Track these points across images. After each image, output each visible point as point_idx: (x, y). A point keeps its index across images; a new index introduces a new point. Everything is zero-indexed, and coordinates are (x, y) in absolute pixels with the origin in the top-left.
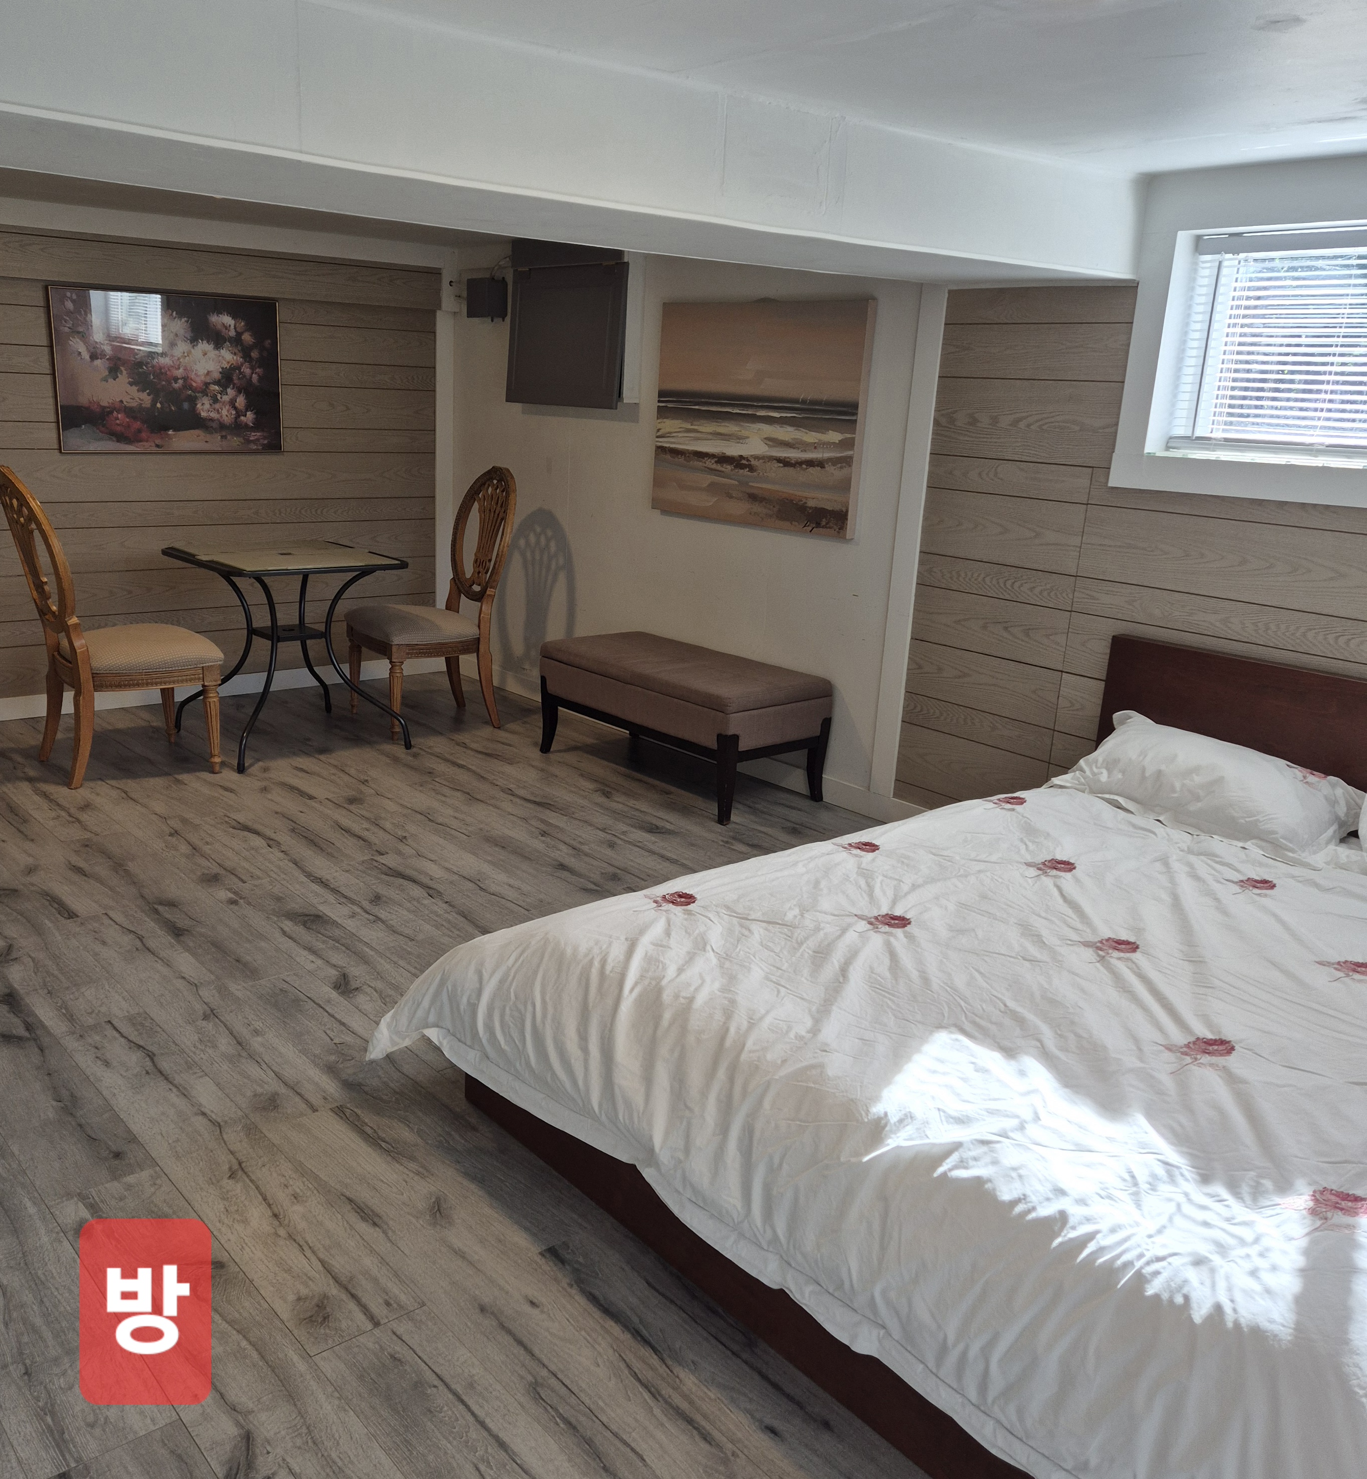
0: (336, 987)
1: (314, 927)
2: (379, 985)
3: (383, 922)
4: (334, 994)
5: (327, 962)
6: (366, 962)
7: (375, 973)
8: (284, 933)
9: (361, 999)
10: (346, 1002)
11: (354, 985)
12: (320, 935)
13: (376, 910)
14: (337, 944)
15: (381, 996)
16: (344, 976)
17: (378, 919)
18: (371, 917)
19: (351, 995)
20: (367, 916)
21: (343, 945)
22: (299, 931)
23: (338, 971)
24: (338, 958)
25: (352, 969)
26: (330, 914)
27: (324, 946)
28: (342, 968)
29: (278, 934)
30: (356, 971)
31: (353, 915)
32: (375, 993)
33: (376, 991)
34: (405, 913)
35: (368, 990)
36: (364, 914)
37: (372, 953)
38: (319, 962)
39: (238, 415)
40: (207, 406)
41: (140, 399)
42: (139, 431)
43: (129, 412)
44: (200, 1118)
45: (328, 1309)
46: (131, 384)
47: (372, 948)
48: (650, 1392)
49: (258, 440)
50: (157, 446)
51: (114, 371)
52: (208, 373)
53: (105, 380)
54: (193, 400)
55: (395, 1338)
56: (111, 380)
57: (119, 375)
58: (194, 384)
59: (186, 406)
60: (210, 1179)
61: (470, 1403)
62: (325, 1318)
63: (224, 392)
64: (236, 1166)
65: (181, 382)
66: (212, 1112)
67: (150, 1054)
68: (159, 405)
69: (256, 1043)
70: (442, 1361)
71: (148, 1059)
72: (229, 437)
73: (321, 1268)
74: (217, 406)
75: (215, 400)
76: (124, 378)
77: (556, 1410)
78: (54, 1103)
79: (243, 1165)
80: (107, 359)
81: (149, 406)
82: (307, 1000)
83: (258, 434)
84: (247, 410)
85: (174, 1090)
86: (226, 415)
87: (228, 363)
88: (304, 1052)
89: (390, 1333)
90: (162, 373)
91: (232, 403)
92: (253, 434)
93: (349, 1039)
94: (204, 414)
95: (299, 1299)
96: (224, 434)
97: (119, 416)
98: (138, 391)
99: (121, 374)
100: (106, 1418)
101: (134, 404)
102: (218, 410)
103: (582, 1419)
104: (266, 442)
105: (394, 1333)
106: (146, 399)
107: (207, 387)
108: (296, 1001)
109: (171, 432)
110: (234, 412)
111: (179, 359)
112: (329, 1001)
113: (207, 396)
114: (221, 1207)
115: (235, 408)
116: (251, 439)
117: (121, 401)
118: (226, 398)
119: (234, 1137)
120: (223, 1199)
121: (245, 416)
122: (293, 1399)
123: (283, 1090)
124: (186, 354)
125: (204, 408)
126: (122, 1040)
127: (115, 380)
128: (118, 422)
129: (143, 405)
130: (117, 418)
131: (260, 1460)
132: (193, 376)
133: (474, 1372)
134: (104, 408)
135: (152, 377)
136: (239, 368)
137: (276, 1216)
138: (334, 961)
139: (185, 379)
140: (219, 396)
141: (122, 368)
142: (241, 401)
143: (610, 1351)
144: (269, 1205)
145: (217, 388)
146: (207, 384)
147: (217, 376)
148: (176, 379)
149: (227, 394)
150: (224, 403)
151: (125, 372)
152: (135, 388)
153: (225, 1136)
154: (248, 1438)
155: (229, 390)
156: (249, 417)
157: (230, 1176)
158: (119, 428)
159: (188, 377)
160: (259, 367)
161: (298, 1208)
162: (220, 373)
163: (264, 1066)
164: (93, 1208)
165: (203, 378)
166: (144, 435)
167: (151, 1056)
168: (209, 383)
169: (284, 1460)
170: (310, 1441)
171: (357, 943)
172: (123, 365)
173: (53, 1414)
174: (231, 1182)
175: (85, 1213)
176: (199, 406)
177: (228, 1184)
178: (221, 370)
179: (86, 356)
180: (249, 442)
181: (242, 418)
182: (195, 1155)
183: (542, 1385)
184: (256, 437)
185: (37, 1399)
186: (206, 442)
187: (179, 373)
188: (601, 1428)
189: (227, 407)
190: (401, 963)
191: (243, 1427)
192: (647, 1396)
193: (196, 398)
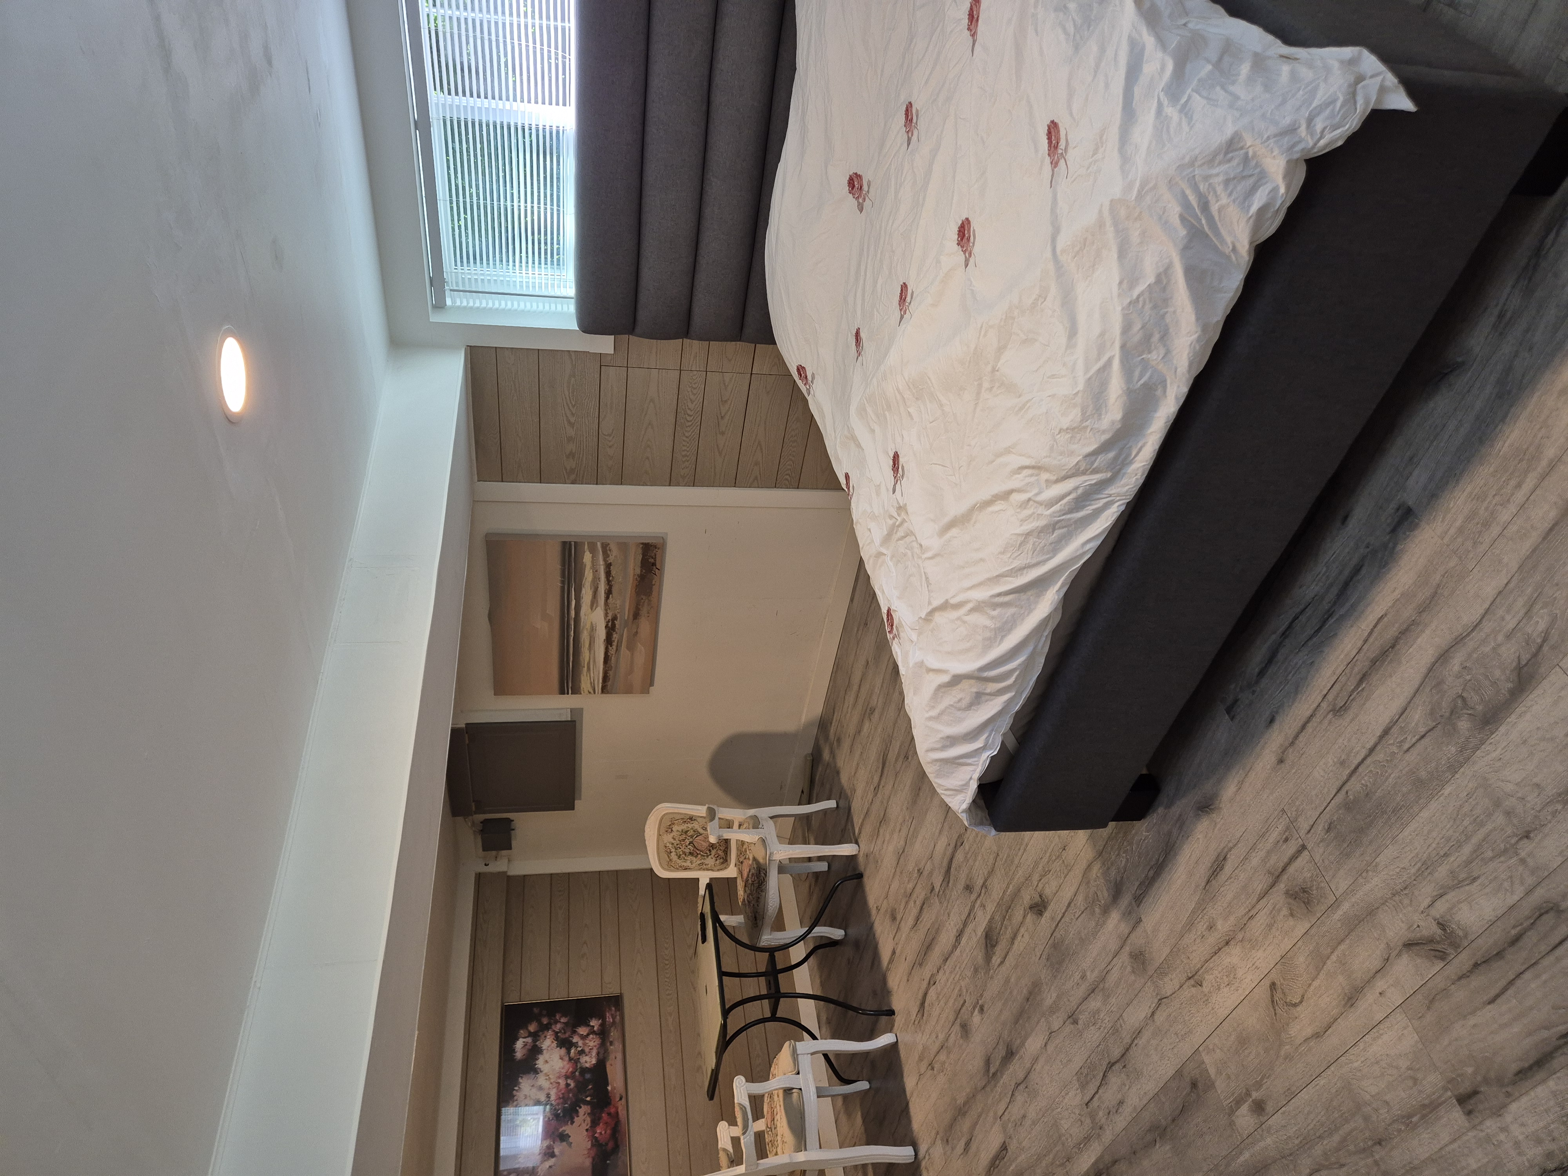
0: (1040, 913)
1: (995, 938)
2: (1036, 877)
3: (986, 881)
4: (1047, 914)
5: (1021, 923)
6: (1019, 891)
7: (1027, 882)
8: (1002, 963)
9: (1048, 892)
10: (1052, 904)
11: (1038, 899)
12: (1001, 932)
13: (977, 888)
14: (1007, 917)
15: (1044, 876)
16: (1031, 908)
17: (984, 885)
18: (983, 891)
19: (1046, 900)
20: (982, 894)
21: (1007, 911)
22: (999, 951)
23: (1028, 913)
24: (1018, 914)
25: (1025, 902)
26: (984, 926)
27: (1010, 928)
28: (1025, 910)
29: (1003, 968)
30: (1027, 897)
31: (983, 906)
32: (1042, 881)
33: (1040, 880)
34: (977, 863)
35: (1040, 885)
36: (981, 898)
37: (1011, 886)
38: (1022, 930)
39: (593, 1032)
40: (587, 1058)
41: (585, 1114)
42: (609, 1114)
43: (595, 1123)
44: (1156, 1017)
45: (1297, 889)
46: (572, 1123)
47: (1007, 887)
48: (1328, 619)
49: (612, 1015)
50: (621, 1099)
51: (563, 1137)
52: (561, 1059)
53: (570, 1144)
54: (584, 1070)
55: (1312, 831)
56: (571, 1140)
57: (566, 1133)
58: (571, 1070)
59: (588, 1076)
60: (1204, 1002)
61: (1356, 762)
62: (1304, 891)
63: (575, 1045)
64: (1192, 982)
65: (569, 1081)
66: (1150, 1007)
67: (1109, 1066)
68: (588, 1099)
69: (1091, 976)
70: (1326, 789)
71: (1113, 1067)
72: (611, 1040)
73: (1265, 899)
74: (587, 1050)
75: (582, 1052)
76: (568, 1129)
77: (1353, 691)
78: (1157, 1147)
79: (1190, 975)
80: (554, 1143)
81: (589, 1107)
82: (1053, 937)
83: (608, 1015)
84: (589, 1025)
85: (1136, 1042)
86: (593, 1042)
87: (553, 1042)
88: (1095, 934)
89: (1310, 835)
90: (563, 1098)
91: (583, 1037)
92: (607, 1020)
93: (1080, 898)
94: (594, 1061)
95: (1292, 915)
96: (608, 1044)
97: (598, 1131)
98: (578, 1116)
99: (565, 1131)
100: (1409, 1068)
101: (588, 1120)
102: (590, 1049)
103: (1356, 669)
104: (613, 1009)
105: (1309, 832)
106: (584, 1110)
107: (572, 1059)
108: (1055, 946)
109: (609, 1088)
110: (591, 1036)
111: (551, 1083)
112: (1053, 919)
113: (579, 1058)
114: (1226, 990)
115: (588, 1035)
116: (611, 1021)
117: (587, 1130)
118: (580, 1043)
119: (1169, 985)
120: (1219, 989)
121: (593, 1026)
122: (1373, 910)
123: (1127, 949)
124: (547, 1077)
125: (588, 1061)
126: (1100, 1091)
127: (570, 1137)
128: (603, 1133)
129: (589, 1111)
130: (601, 1133)
131: (1425, 933)
132: (564, 1071)
133: (1331, 762)
134: (593, 1145)
135: (566, 1105)
136: (556, 1033)
137: (1227, 943)
138: (1020, 918)
139: (567, 1077)
140: (579, 1049)
141: (561, 1130)
142: (583, 1031)
143: (1300, 654)
144: (1220, 949)
145: (573, 1051)
146: (570, 1059)
147: (563, 1051)
148: (568, 1085)
149: (577, 1042)
150: (585, 1044)
151: (564, 1128)
152: (576, 1119)
153: (1168, 994)
154: (1409, 945)
155: (574, 1040)
156: (595, 1023)
157: (1200, 986)
158: (608, 1132)
159: (565, 1075)
160: (555, 1016)
161: (1219, 924)
162: (561, 1048)
163: (1109, 967)
164: (1239, 1102)
165: (565, 1063)
166: (613, 1110)
167: (1111, 1065)
168: (569, 1057)
169: (1422, 912)
170: (1405, 892)
171: (1004, 900)
172: (558, 1130)
173: (1410, 1116)
174: (1205, 984)
175: (1244, 1109)
176: (588, 1065)
177: (1206, 988)
178: (558, 1048)
179: (552, 1161)
180: (614, 1022)
181: (595, 1029)
182: (1187, 1018)
183: (1335, 705)
184: (610, 1017)
185: (1399, 1131)
186: (615, 1058)
187: (562, 1082)
188: (1362, 654)
189: (587, 1042)
190: (1016, 862)
191: (1400, 951)
192: (1331, 621)
193: (581, 1068)
